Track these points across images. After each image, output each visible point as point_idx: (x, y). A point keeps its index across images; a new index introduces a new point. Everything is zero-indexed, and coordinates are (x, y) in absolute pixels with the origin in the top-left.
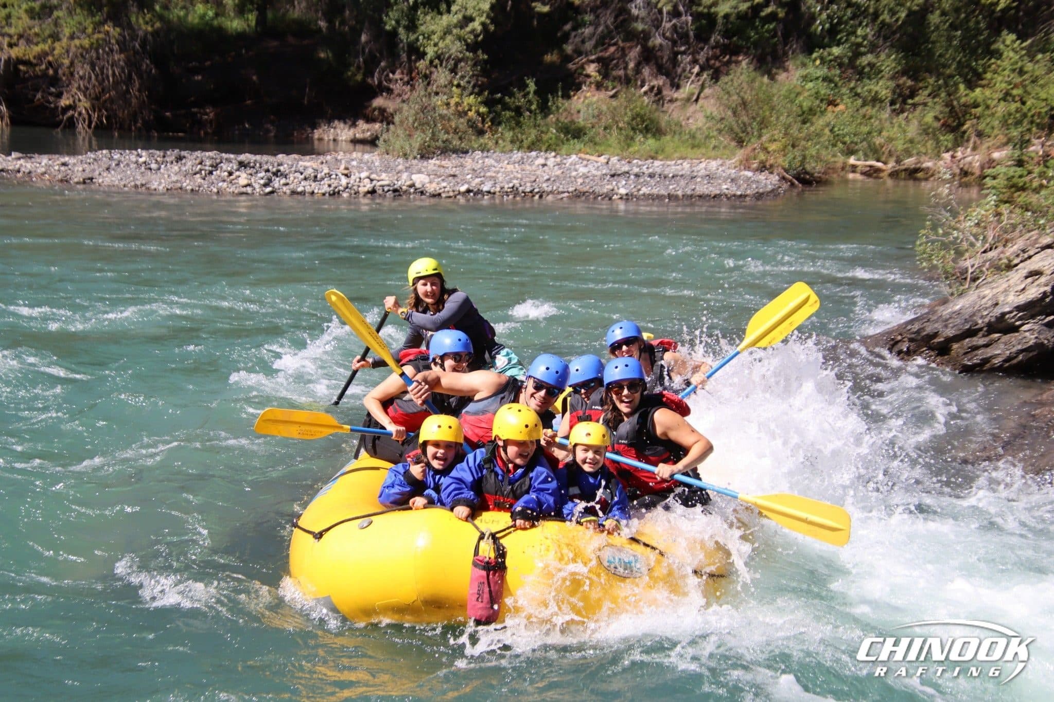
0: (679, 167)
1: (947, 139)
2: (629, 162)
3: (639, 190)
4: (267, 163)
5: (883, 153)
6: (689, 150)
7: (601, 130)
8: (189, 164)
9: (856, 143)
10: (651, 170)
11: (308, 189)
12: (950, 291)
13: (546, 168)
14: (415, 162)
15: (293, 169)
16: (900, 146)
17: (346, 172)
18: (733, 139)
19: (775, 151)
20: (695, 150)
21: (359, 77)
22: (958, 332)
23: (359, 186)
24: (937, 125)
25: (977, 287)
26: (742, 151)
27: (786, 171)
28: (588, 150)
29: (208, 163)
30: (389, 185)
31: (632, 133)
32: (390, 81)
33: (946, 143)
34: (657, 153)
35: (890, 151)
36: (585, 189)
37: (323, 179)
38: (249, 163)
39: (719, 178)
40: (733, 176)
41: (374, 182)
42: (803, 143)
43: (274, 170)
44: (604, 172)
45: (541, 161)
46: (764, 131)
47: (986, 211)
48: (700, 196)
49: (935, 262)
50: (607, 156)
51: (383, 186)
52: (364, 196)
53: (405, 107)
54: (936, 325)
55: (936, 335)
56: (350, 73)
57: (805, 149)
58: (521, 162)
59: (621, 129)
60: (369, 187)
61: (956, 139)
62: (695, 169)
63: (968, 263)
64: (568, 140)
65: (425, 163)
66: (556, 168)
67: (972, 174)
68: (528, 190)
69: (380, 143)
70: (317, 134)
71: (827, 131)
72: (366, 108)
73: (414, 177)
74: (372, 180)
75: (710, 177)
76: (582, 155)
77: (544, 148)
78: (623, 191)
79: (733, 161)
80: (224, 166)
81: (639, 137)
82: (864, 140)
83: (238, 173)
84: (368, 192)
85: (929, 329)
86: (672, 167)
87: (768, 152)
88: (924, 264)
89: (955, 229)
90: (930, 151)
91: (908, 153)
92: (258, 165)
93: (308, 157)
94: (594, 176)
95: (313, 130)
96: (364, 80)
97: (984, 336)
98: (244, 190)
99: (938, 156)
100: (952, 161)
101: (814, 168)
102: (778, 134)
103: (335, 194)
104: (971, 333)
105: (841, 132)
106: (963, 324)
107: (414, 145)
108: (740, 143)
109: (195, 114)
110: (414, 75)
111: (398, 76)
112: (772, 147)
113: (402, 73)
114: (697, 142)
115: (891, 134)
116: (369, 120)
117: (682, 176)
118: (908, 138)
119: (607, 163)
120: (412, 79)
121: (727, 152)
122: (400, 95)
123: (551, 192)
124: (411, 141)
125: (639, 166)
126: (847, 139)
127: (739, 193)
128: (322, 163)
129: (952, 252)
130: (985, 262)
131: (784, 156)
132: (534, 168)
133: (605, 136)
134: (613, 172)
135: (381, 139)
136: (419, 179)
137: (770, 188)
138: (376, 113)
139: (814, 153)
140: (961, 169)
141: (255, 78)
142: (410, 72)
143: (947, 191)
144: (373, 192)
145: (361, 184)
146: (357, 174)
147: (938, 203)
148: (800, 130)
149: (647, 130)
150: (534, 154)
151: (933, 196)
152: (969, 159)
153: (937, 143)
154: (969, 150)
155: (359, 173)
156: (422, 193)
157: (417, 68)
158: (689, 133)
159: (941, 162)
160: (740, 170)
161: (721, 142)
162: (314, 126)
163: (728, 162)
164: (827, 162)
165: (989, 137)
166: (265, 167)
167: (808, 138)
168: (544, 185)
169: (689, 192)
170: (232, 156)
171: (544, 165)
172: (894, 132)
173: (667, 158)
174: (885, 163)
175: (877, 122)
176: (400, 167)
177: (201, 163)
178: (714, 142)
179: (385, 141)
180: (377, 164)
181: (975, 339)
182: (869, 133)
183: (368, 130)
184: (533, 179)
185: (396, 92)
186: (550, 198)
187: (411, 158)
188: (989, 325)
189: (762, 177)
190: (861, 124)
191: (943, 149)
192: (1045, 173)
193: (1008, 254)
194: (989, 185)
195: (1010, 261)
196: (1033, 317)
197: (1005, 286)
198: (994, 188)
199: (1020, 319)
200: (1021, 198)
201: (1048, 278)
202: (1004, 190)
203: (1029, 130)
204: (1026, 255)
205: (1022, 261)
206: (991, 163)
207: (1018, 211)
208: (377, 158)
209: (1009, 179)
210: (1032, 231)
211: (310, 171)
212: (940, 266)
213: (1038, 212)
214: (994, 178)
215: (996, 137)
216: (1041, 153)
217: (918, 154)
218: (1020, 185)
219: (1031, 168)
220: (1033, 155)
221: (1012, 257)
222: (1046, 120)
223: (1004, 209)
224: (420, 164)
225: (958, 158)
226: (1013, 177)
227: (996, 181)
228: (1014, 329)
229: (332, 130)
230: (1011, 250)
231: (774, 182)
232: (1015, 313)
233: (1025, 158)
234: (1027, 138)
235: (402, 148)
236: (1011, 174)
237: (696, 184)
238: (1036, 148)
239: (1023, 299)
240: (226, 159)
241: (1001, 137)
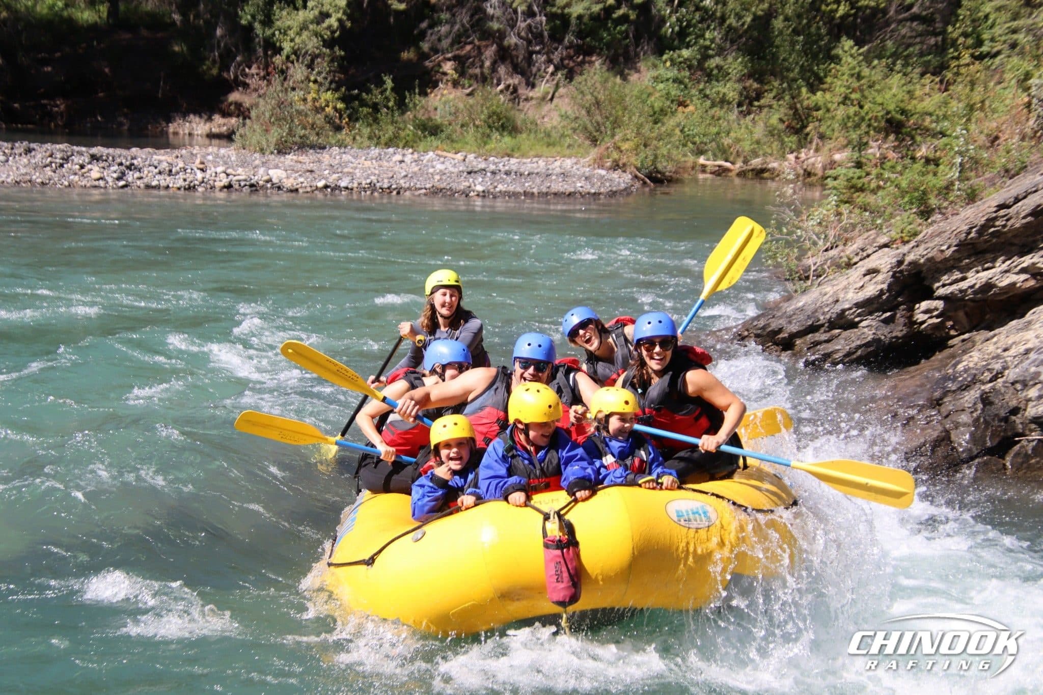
0: (535, 165)
1: (791, 140)
2: (486, 160)
3: (496, 187)
4: (120, 156)
5: (731, 153)
6: (545, 148)
7: (458, 128)
8: (39, 156)
9: (706, 144)
10: (507, 168)
11: (163, 183)
12: (794, 288)
13: (403, 164)
14: (272, 157)
15: (147, 163)
16: (747, 146)
17: (201, 166)
18: (587, 138)
19: (627, 150)
20: (551, 147)
21: (215, 71)
22: (801, 328)
23: (215, 181)
24: (782, 127)
25: (819, 285)
26: (596, 150)
27: (639, 170)
28: (445, 147)
29: (58, 156)
30: (245, 180)
31: (488, 131)
32: (246, 75)
33: (790, 144)
34: (513, 150)
35: (738, 151)
36: (442, 186)
37: (178, 173)
38: (102, 156)
39: (574, 176)
40: (587, 174)
41: (231, 177)
42: (655, 142)
43: (128, 163)
44: (461, 169)
45: (398, 157)
46: (617, 130)
47: (827, 211)
48: (555, 194)
49: (779, 260)
50: (464, 154)
51: (239, 181)
52: (221, 190)
53: (261, 100)
54: (781, 321)
55: (780, 330)
56: (205, 67)
57: (657, 148)
58: (379, 158)
59: (477, 127)
60: (225, 181)
61: (800, 141)
62: (550, 167)
63: (810, 262)
64: (425, 137)
65: (282, 158)
66: (414, 164)
67: (815, 175)
68: (386, 186)
69: (237, 137)
70: (172, 128)
71: (677, 131)
72: (222, 102)
73: (271, 172)
74: (228, 175)
75: (564, 175)
76: (439, 152)
77: (401, 145)
78: (480, 188)
79: (587, 159)
80: (76, 159)
81: (496, 135)
82: (713, 140)
83: (90, 166)
84: (225, 187)
85: (774, 325)
86: (528, 165)
87: (621, 151)
88: (770, 262)
89: (798, 228)
90: (775, 152)
91: (755, 154)
92: (111, 158)
93: (162, 151)
94: (452, 173)
95: (168, 123)
96: (219, 75)
97: (825, 332)
98: (96, 183)
99: (783, 157)
100: (796, 162)
101: (665, 168)
102: (630, 134)
103: (191, 188)
104: (813, 329)
105: (691, 132)
106: (806, 320)
107: (270, 139)
108: (594, 141)
109: (45, 106)
110: (270, 69)
111: (254, 70)
112: (625, 146)
113: (259, 68)
114: (552, 140)
115: (739, 135)
116: (225, 114)
117: (537, 173)
118: (754, 139)
119: (464, 160)
120: (268, 74)
121: (582, 150)
122: (256, 90)
123: (409, 189)
124: (267, 136)
125: (495, 164)
126: (697, 139)
127: (593, 191)
128: (177, 157)
129: (796, 250)
130: (826, 260)
131: (637, 155)
132: (391, 164)
133: (462, 134)
134: (470, 169)
135: (238, 134)
136: (276, 174)
137: (623, 186)
138: (232, 107)
139: (665, 153)
140: (805, 170)
141: (107, 70)
142: (266, 67)
143: (791, 191)
144: (229, 187)
145: (217, 179)
146: (213, 169)
148: (651, 130)
149: (503, 127)
150: (391, 150)
151: (778, 196)
152: (813, 159)
153: (782, 144)
154: (812, 151)
155: (215, 167)
156: (279, 188)
157: (273, 63)
158: (545, 132)
159: (786, 163)
160: (594, 169)
161: (576, 141)
162: (169, 120)
163: (582, 161)
164: (678, 162)
165: (831, 139)
166: (119, 160)
167: (659, 138)
168: (402, 182)
169: (544, 190)
170: (84, 149)
171: (401, 162)
172: (741, 133)
173: (523, 156)
174: (733, 163)
175: (725, 123)
176: (257, 162)
177: (51, 156)
179: (241, 136)
180: (233, 158)
181: (817, 334)
182: (718, 133)
183: (224, 125)
184: (391, 175)
185: (252, 87)
186: (408, 193)
187: (267, 153)
188: (829, 321)
189: (615, 175)
190: (710, 124)
191: (788, 150)
192: (881, 174)
193: (848, 253)
194: (830, 186)
195: (850, 259)
196: (871, 313)
197: (845, 283)
198: (835, 188)
199: (859, 315)
200: (860, 198)
201: (885, 275)
202: (844, 191)
203: (867, 133)
204: (865, 254)
205: (861, 260)
206: (832, 164)
207: (857, 211)
208: (234, 153)
209: (848, 180)
210: (870, 230)
211: (164, 165)
212: (784, 264)
213: (876, 212)
214: (835, 179)
215: (837, 139)
216: (878, 155)
217: (764, 155)
218: (860, 185)
219: (869, 169)
220: (871, 157)
221: (851, 256)
222: (883, 124)
223: (844, 209)
224: (277, 159)
225: (802, 159)
226: (852, 178)
227: (837, 182)
228: (854, 325)
229: (187, 124)
230: (851, 249)
231: (627, 181)
232: (854, 309)
233: (864, 160)
234: (865, 140)
235: (259, 143)
236: (851, 175)
237: (551, 182)
238: (873, 151)
239: (861, 296)
240: (78, 152)
241: (841, 139)
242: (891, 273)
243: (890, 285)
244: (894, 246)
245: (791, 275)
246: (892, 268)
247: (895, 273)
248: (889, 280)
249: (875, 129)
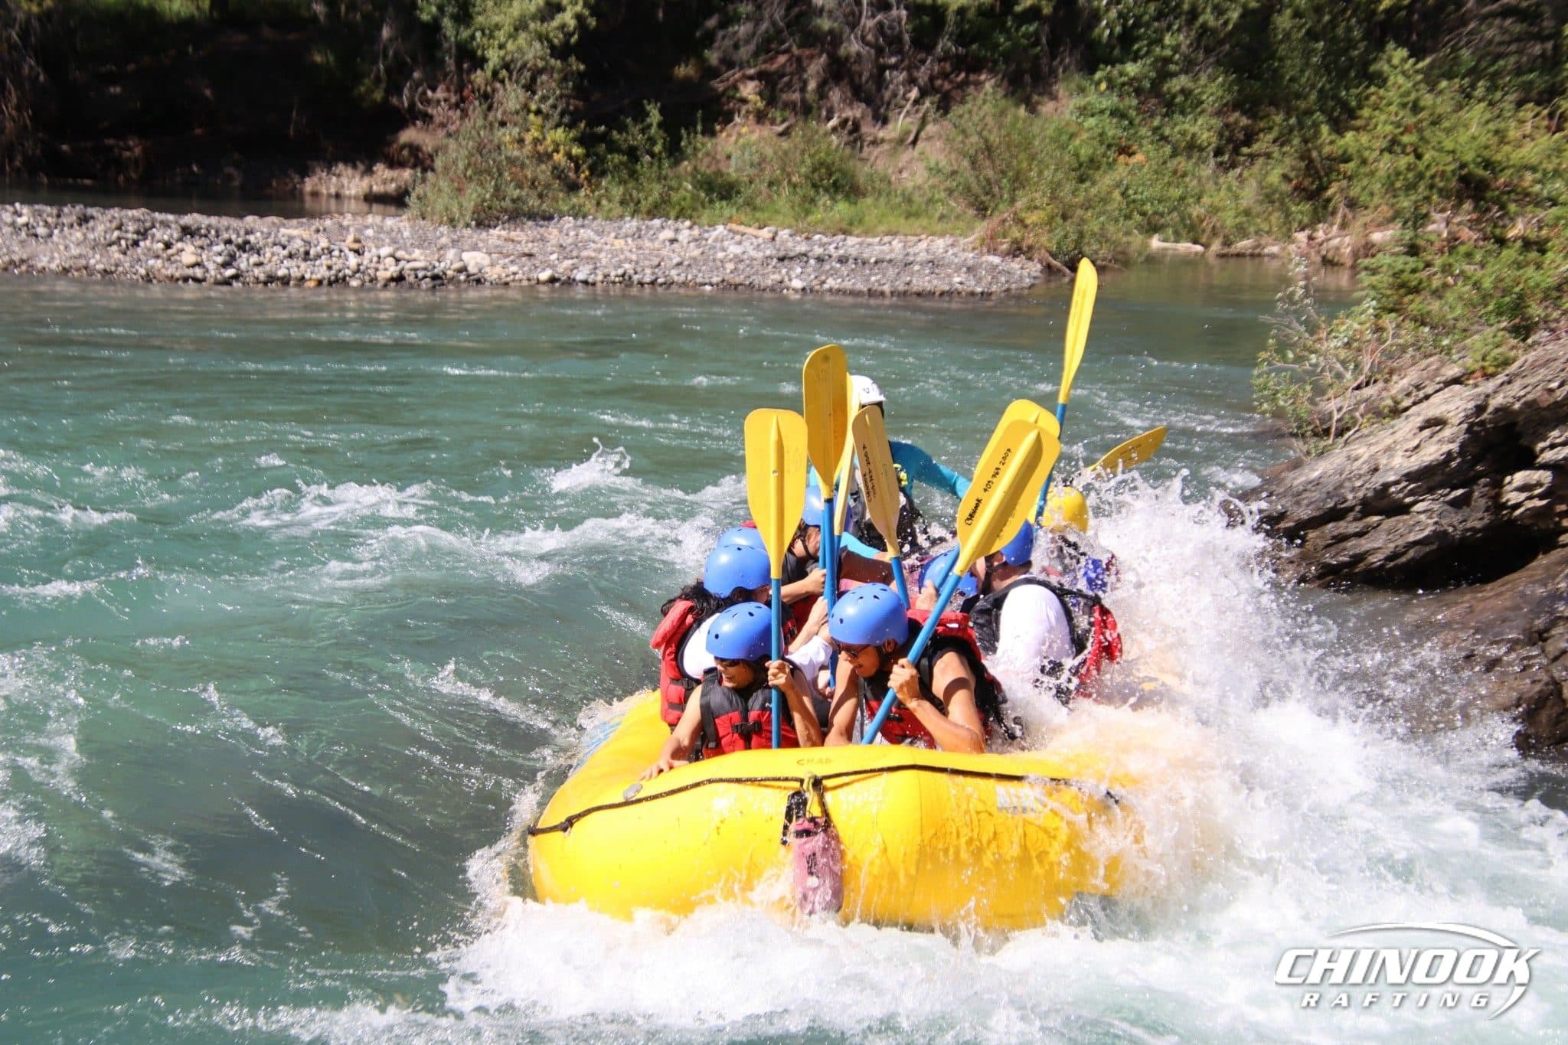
0: (886, 248)
1: (1302, 210)
2: (807, 238)
3: (823, 282)
4: (227, 229)
5: (1204, 231)
6: (902, 220)
7: (764, 187)
8: (101, 228)
9: (1162, 215)
10: (841, 252)
11: (295, 273)
12: (1305, 448)
13: (676, 245)
14: (468, 232)
15: (270, 240)
16: (1229, 219)
17: (356, 246)
18: (972, 205)
19: (1035, 225)
20: (912, 220)
21: (378, 96)
22: (1316, 514)
23: (377, 270)
24: (1286, 188)
25: (1346, 443)
26: (985, 223)
27: (1054, 256)
28: (743, 218)
29: (131, 228)
30: (425, 269)
31: (812, 193)
32: (428, 102)
33: (1300, 216)
34: (851, 224)
35: (1214, 227)
36: (738, 280)
37: (318, 257)
38: (199, 229)
39: (949, 266)
40: (970, 263)
41: (402, 264)
42: (1079, 212)
43: (240, 240)
44: (768, 253)
45: (668, 234)
46: (1019, 193)
47: (1360, 324)
48: (919, 294)
49: (1281, 403)
50: (773, 229)
51: (415, 270)
52: (385, 286)
53: (451, 141)
54: (1283, 502)
55: (1282, 516)
56: (362, 89)
57: (1083, 221)
58: (637, 235)
59: (795, 186)
60: (393, 270)
61: (1315, 211)
62: (911, 251)
63: (1332, 406)
64: (711, 201)
65: (484, 234)
66: (692, 245)
67: (1341, 264)
68: (648, 279)
69: (412, 200)
70: (309, 185)
71: (1116, 194)
72: (389, 144)
73: (466, 256)
74: (398, 260)
75: (934, 264)
76: (734, 226)
77: (673, 214)
78: (797, 284)
79: (971, 239)
80: (158, 233)
81: (824, 199)
82: (1175, 209)
83: (180, 245)
84: (392, 279)
85: (1272, 507)
86: (875, 247)
87: (1026, 227)
88: (1265, 406)
89: (1312, 352)
90: (1275, 229)
91: (1242, 232)
92: (213, 232)
93: (294, 222)
94: (753, 259)
95: (303, 177)
96: (386, 100)
97: (1356, 519)
98: (190, 272)
99: (1288, 237)
100: (1308, 244)
102: (1040, 199)
103: (338, 281)
104: (1336, 514)
105: (1139, 197)
106: (1324, 501)
107: (465, 204)
108: (982, 210)
109: (110, 148)
110: (466, 93)
111: (440, 94)
112: (1032, 218)
113: (448, 90)
114: (914, 208)
115: (1216, 200)
116: (394, 163)
117: (890, 261)
118: (1241, 208)
119: (773, 239)
120: (463, 100)
121: (961, 224)
122: (443, 125)
123: (684, 284)
124: (461, 199)
125: (823, 245)
126: (1148, 207)
127: (979, 290)
128: (318, 231)
129: (1308, 388)
130: (1358, 403)
131: (1051, 231)
132: (657, 245)
133: (770, 197)
134: (782, 254)
135: (414, 195)
136: (474, 260)
137: (1028, 281)
138: (405, 153)
139: (1096, 229)
140: (1324, 258)
141: (208, 92)
142: (460, 88)
143: (1300, 292)
144: (399, 278)
145: (381, 267)
146: (374, 250)
147: (1287, 312)
148: (1074, 192)
149: (836, 187)
150: (657, 222)
152: (1338, 240)
153: (1287, 217)
154: (1335, 228)
155: (378, 247)
156: (478, 281)
157: (472, 83)
158: (903, 194)
159: (1292, 247)
160: (982, 254)
161: (952, 210)
162: (305, 172)
163: (963, 241)
164: (1117, 244)
165: (1366, 208)
166: (226, 236)
167: (1087, 206)
168: (674, 273)
169: (901, 288)
170: (171, 217)
171: (673, 241)
172: (1221, 198)
173: (867, 233)
174: (1206, 246)
175: (1195, 182)
176: (444, 240)
177: (119, 228)
178: (940, 209)
179: (419, 198)
180: (406, 234)
181: (1342, 523)
182: (1182, 198)
183: (392, 180)
184: (655, 262)
185: (437, 120)
186: (682, 291)
187: (461, 224)
188: (1364, 502)
189: (1015, 265)
190: (1169, 184)
191: (1295, 225)
192: (1450, 265)
193: (1393, 392)
194: (1366, 284)
195: (1397, 403)
196: (1431, 490)
197: (1389, 441)
198: (1374, 287)
199: (1411, 493)
200: (1415, 304)
201: (1455, 429)
202: (1389, 292)
203: (1427, 199)
204: (1421, 394)
205: (1415, 404)
206: (1368, 249)
207: (1409, 325)
208: (407, 224)
209: (1395, 275)
210: (1431, 355)
211: (297, 245)
212: (1290, 409)
213: (1441, 327)
214: (1374, 272)
215: (1376, 208)
216: (1445, 235)
217: (1256, 233)
218: (1414, 283)
219: (1429, 258)
220: (1433, 237)
221: (1400, 397)
222: (1454, 183)
223: (1389, 321)
224: (475, 236)
225: (1319, 240)
226: (1402, 271)
227: (1378, 277)
228: (1404, 509)
229: (334, 179)
230: (1400, 384)
231: (1034, 274)
232: (1404, 484)
233: (1421, 242)
234: (1424, 211)
235: (447, 209)
236: (1399, 266)
237: (912, 274)
238: (1437, 227)
239: (1415, 463)
240: (162, 223)
241: (1384, 208)
242: (1465, 426)
243: (1462, 446)
244: (1471, 382)
245: (1299, 427)
246: (1467, 417)
247: (1472, 425)
248: (1462, 437)
249: (1441, 191)
